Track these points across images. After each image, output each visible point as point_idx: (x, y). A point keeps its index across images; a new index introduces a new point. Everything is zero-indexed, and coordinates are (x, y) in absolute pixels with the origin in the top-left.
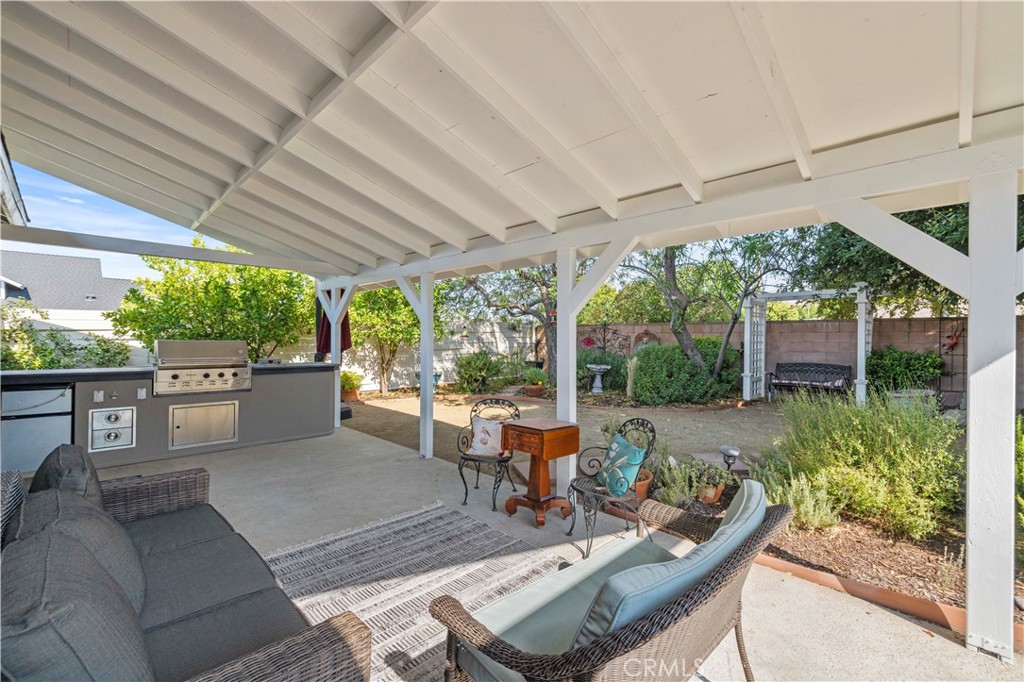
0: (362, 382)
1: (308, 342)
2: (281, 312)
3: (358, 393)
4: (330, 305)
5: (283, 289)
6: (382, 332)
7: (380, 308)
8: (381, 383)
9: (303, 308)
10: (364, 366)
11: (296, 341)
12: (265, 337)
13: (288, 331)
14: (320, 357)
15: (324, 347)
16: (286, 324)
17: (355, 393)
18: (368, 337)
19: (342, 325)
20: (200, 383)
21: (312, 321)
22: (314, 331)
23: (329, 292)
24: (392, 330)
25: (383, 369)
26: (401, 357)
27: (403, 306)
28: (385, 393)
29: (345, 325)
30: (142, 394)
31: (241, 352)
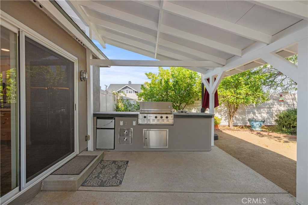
0: (221, 121)
1: (198, 103)
2: (187, 91)
3: (219, 126)
4: (209, 86)
5: (188, 81)
6: (232, 99)
7: (230, 88)
8: (229, 122)
9: (196, 88)
10: (221, 114)
11: (193, 102)
12: (181, 101)
13: (190, 99)
14: (203, 110)
15: (206, 105)
16: (189, 95)
17: (218, 126)
18: (224, 101)
19: (215, 94)
20: (154, 120)
21: (200, 94)
22: (201, 99)
23: (208, 80)
24: (237, 98)
25: (230, 116)
26: (239, 110)
27: (244, 85)
28: (232, 127)
29: (216, 95)
30: (134, 123)
31: (169, 107)
